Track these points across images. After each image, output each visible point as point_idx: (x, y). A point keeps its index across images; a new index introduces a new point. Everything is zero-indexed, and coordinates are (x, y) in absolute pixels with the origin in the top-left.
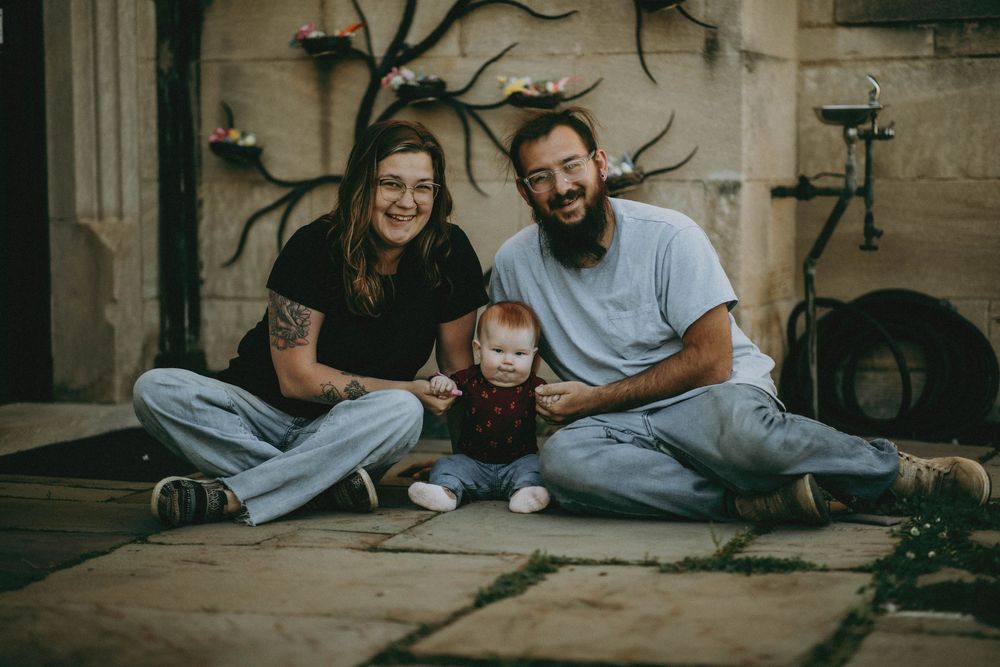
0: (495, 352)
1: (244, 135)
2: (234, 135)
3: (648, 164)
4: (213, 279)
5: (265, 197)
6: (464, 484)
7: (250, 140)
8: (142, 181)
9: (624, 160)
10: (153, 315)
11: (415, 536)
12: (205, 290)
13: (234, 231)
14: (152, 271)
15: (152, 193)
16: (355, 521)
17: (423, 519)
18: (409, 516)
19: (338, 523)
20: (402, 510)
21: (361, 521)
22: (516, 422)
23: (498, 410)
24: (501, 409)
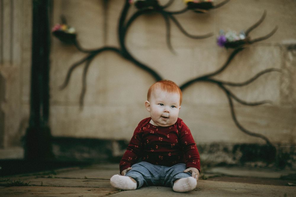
0: (159, 105)
1: (69, 27)
2: (64, 28)
3: (253, 36)
4: (56, 95)
5: (78, 57)
6: (143, 176)
7: (72, 31)
8: (23, 49)
9: (242, 33)
10: (26, 110)
12: (52, 100)
13: (64, 73)
14: (27, 90)
15: (28, 55)
16: (72, 193)
17: (112, 193)
18: (105, 192)
19: (61, 194)
20: (104, 188)
21: (76, 193)
22: (172, 145)
23: (160, 139)
24: (162, 138)
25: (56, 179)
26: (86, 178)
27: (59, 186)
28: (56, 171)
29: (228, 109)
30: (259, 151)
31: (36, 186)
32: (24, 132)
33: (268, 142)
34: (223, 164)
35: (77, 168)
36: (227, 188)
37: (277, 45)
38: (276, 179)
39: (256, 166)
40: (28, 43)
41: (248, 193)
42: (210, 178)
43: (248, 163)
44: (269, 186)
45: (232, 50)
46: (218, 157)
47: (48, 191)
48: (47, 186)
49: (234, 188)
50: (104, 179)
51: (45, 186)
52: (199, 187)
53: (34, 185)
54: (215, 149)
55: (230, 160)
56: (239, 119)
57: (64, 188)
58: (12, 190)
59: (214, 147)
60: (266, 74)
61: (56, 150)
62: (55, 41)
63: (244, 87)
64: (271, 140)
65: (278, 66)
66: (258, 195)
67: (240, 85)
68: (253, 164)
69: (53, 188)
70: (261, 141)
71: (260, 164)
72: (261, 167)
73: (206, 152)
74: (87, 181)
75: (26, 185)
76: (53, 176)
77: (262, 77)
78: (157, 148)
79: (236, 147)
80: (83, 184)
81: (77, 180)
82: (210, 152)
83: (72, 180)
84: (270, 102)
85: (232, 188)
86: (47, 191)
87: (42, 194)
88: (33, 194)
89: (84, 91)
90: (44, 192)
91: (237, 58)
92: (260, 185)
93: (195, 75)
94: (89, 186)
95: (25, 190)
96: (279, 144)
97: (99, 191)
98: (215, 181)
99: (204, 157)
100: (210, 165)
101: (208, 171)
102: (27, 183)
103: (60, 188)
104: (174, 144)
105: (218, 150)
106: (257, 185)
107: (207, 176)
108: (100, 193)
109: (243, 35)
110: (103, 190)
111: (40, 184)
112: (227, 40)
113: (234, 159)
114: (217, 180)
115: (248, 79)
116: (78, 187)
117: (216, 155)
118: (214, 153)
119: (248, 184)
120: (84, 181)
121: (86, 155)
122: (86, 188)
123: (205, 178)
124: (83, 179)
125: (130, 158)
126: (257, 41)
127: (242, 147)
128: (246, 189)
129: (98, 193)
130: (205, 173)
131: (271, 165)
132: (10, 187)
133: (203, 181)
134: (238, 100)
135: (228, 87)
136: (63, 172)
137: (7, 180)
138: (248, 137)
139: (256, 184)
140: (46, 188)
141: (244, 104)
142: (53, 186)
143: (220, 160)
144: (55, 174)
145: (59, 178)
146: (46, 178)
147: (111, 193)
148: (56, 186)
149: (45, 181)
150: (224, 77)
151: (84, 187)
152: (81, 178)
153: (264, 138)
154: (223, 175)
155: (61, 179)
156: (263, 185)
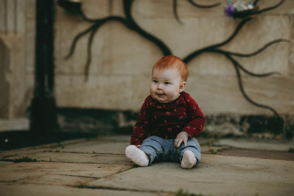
3: (261, 6)
4: (61, 65)
5: (83, 27)
8: (27, 19)
9: (250, 3)
10: (31, 81)
11: (111, 179)
12: (56, 70)
13: (69, 43)
14: (31, 60)
15: (32, 25)
16: (82, 170)
17: (123, 170)
18: (115, 169)
19: (71, 171)
20: (114, 165)
21: (86, 170)
22: (180, 118)
23: (168, 113)
24: (169, 113)
25: (64, 153)
26: (94, 153)
27: (68, 162)
28: (62, 143)
29: (236, 80)
30: (266, 123)
31: (45, 161)
32: (29, 103)
33: (275, 113)
34: (230, 136)
35: (83, 140)
36: (238, 164)
37: (286, 15)
38: (284, 152)
39: (263, 137)
40: (32, 13)
41: (260, 169)
42: (220, 152)
43: (255, 135)
44: (280, 161)
45: (239, 20)
46: (225, 128)
47: (58, 168)
48: (56, 162)
49: (245, 164)
50: (112, 154)
51: (54, 162)
52: (210, 162)
53: (43, 161)
54: (222, 120)
55: (237, 132)
56: (247, 90)
57: (73, 165)
58: (20, 167)
59: (221, 118)
60: (274, 45)
61: (61, 121)
62: (59, 10)
63: (252, 58)
64: (278, 112)
65: (287, 37)
66: (270, 172)
67: (248, 56)
68: (260, 136)
69: (62, 164)
70: (269, 113)
71: (267, 135)
72: (268, 138)
73: (213, 123)
74: (96, 156)
75: (35, 161)
76: (61, 150)
77: (270, 48)
78: (166, 122)
79: (243, 118)
80: (92, 159)
81: (85, 154)
82: (217, 123)
83: (80, 154)
84: (278, 73)
85: (243, 164)
86: (56, 168)
87: (52, 171)
88: (42, 171)
89: (89, 61)
90: (54, 170)
91: (245, 28)
92: (270, 160)
93: (202, 45)
94: (99, 162)
95: (34, 167)
96: (287, 116)
97: (109, 168)
98: (225, 155)
99: (210, 128)
100: (217, 137)
101: (216, 143)
102: (36, 159)
103: (70, 165)
104: (182, 117)
105: (226, 121)
106: (268, 160)
107: (215, 149)
108: (111, 170)
109: (251, 5)
110: (113, 167)
111: (48, 159)
112: (235, 9)
113: (241, 130)
114: (227, 154)
115: (256, 49)
116: (88, 163)
117: (222, 126)
118: (221, 124)
119: (259, 159)
120: (92, 156)
121: (91, 126)
122: (96, 164)
123: (214, 153)
124: (91, 153)
125: (141, 135)
126: (265, 10)
127: (250, 118)
128: (257, 165)
129: (109, 170)
130: (213, 145)
131: (278, 137)
132: (20, 163)
133: (212, 155)
134: (246, 71)
135: (235, 58)
136: (70, 144)
137: (15, 155)
138: (256, 108)
139: (267, 158)
140: (56, 165)
141: (252, 75)
142: (62, 162)
143: (227, 131)
144: (63, 148)
145: (67, 152)
146: (54, 152)
147: (121, 170)
148: (65, 162)
149: (53, 156)
150: (232, 48)
151: (93, 163)
152: (90, 152)
153: (272, 109)
154: (231, 148)
155: (70, 154)
156: (273, 160)
